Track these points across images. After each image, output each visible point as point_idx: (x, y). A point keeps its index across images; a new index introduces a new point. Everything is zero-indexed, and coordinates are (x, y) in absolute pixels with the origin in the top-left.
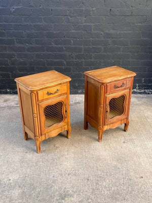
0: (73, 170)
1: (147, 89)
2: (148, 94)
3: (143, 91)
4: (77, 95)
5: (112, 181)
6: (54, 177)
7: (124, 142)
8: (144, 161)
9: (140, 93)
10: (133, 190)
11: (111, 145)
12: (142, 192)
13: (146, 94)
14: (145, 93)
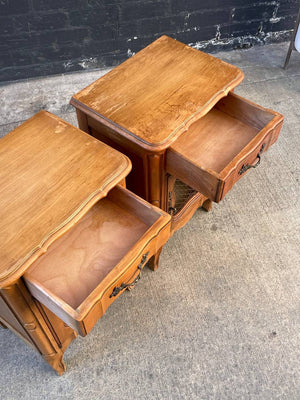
0: (106, 353)
1: (241, 35)
2: (245, 47)
3: (230, 41)
4: (63, 78)
5: (209, 365)
6: (61, 390)
7: (214, 228)
8: (268, 279)
9: (225, 48)
10: (261, 382)
11: (185, 244)
12: (282, 382)
13: (239, 47)
14: (236, 46)
